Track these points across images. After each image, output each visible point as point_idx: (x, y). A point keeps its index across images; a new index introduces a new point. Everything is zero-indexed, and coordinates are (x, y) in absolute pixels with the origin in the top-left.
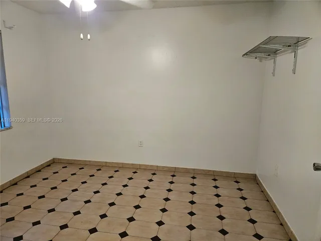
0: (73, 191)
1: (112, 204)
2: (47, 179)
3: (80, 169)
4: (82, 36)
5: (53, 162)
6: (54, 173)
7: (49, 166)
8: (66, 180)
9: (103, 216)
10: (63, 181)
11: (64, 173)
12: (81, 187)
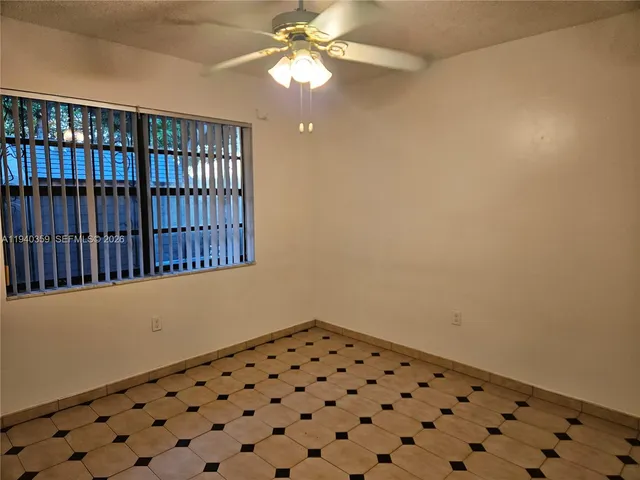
0: (320, 379)
1: (366, 421)
2: (294, 350)
3: (347, 346)
4: (302, 127)
5: (314, 326)
6: (307, 344)
7: (306, 330)
8: (317, 360)
9: (342, 436)
10: (313, 360)
11: (320, 348)
12: (333, 376)
